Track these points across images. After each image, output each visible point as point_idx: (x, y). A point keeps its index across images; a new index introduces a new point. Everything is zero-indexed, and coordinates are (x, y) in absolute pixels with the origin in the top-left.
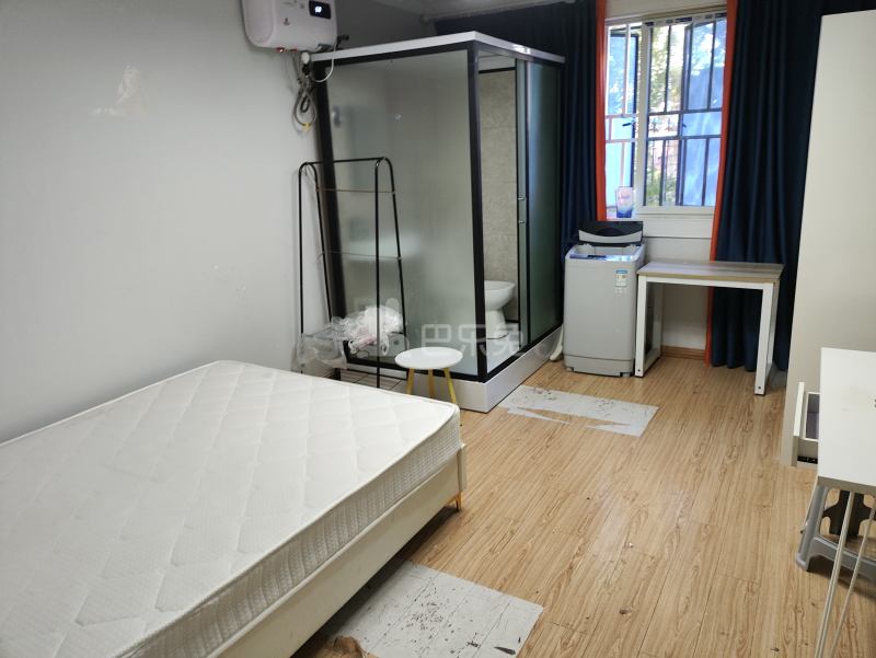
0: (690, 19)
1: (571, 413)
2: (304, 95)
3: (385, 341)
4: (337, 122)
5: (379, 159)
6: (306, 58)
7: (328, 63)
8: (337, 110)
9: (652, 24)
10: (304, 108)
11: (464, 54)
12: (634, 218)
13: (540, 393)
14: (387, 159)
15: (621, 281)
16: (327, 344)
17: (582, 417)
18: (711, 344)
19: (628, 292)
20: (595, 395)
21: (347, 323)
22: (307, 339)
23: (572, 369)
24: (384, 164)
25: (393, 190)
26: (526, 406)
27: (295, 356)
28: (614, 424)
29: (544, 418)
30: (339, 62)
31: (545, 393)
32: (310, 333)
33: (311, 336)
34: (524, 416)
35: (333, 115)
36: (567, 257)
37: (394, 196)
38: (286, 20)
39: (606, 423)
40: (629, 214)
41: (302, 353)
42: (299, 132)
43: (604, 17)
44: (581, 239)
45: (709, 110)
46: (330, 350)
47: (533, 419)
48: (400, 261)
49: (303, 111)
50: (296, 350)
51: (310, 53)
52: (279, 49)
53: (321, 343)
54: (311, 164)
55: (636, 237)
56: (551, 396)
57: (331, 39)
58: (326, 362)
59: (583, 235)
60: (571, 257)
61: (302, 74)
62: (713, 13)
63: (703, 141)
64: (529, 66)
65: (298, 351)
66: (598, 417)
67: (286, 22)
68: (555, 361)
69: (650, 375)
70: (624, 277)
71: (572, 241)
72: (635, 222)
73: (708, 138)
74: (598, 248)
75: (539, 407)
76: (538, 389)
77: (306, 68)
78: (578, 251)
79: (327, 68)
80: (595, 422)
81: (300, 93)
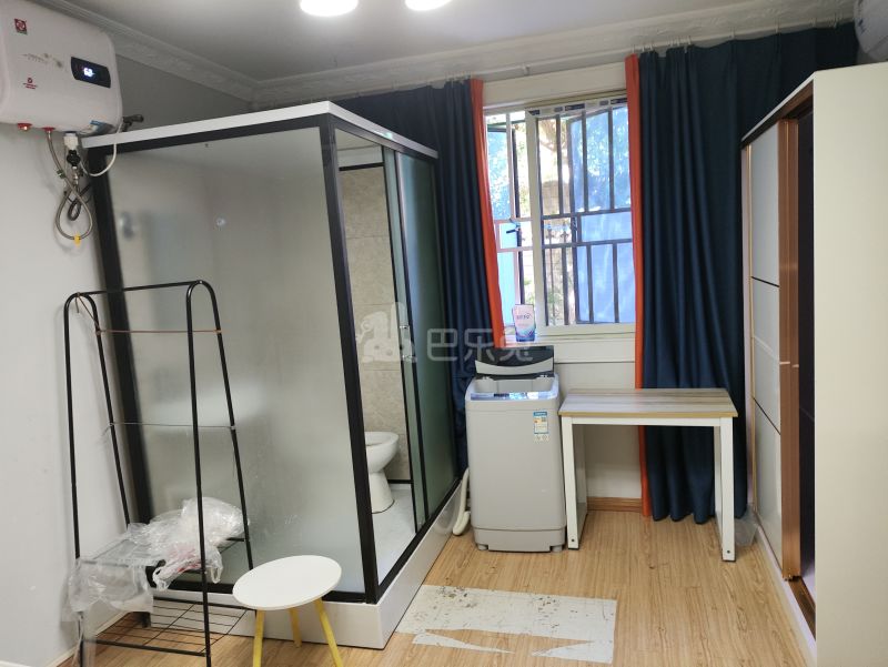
0: (582, 106)
1: (505, 630)
2: (73, 196)
3: (215, 560)
4: (128, 233)
5: (192, 284)
6: (72, 143)
7: (108, 150)
8: (126, 216)
9: (538, 112)
10: (74, 213)
11: (314, 133)
12: (539, 342)
13: (452, 596)
14: (205, 284)
15: (541, 426)
16: (120, 573)
17: (521, 636)
18: (649, 491)
19: (551, 440)
20: (527, 589)
21: (153, 531)
22: (86, 568)
23: (487, 546)
24: (200, 290)
25: (218, 328)
26: (438, 626)
27: (65, 599)
28: (569, 642)
29: (468, 646)
30: (125, 148)
31: (459, 595)
32: (90, 559)
33: (93, 563)
34: (440, 648)
35: (120, 223)
36: (468, 398)
37: (220, 336)
38: (30, 80)
39: (559, 643)
40: (532, 336)
41: (78, 591)
42: (66, 249)
43: (481, 105)
44: (479, 371)
45: (612, 210)
46: (126, 583)
47: (454, 650)
48: (234, 433)
49: (71, 218)
50: (66, 587)
51: (80, 137)
52: (21, 125)
53: (109, 573)
54: (86, 295)
55: (545, 365)
56: (468, 600)
57: (113, 115)
58: (117, 604)
59: (481, 367)
60: (473, 399)
61: (66, 167)
62: (609, 99)
63: (609, 247)
64: (399, 156)
65: (72, 590)
66: (544, 633)
67: (30, 84)
68: (461, 535)
69: (587, 544)
70: (544, 420)
71: (466, 374)
72: (542, 348)
73: (614, 243)
74: (501, 382)
75: (456, 624)
76: (449, 589)
77: (72, 157)
78: (478, 389)
79: (109, 157)
80: (543, 643)
81: (66, 193)
